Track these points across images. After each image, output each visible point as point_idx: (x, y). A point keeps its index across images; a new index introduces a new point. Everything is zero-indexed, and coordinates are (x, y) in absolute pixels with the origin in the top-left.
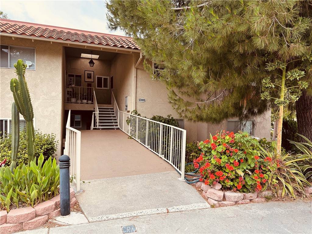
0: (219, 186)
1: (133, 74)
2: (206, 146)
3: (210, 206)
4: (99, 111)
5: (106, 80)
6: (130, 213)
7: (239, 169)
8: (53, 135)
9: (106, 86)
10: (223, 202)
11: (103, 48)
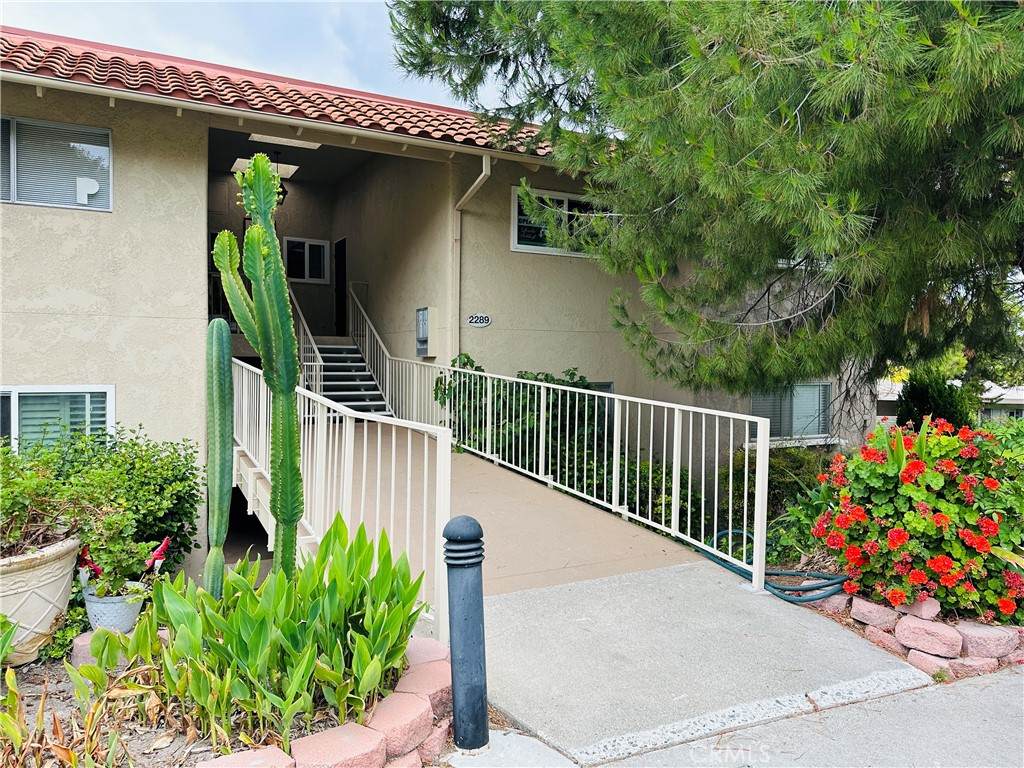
0: (932, 608)
1: (450, 228)
2: (880, 471)
3: (930, 678)
4: (325, 360)
5: (316, 251)
6: (696, 719)
7: (999, 545)
8: (188, 444)
9: (317, 272)
10: (960, 660)
11: (360, 139)
